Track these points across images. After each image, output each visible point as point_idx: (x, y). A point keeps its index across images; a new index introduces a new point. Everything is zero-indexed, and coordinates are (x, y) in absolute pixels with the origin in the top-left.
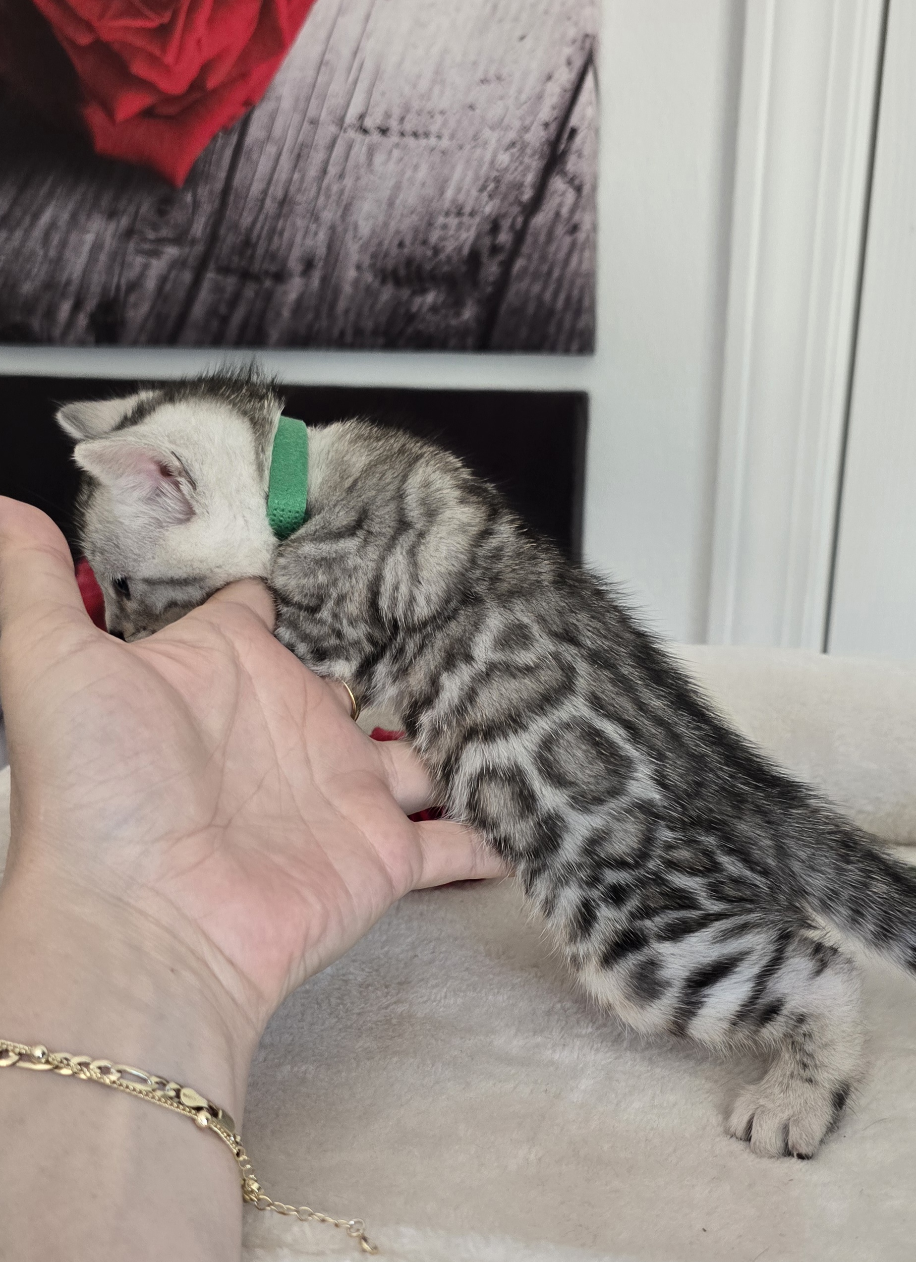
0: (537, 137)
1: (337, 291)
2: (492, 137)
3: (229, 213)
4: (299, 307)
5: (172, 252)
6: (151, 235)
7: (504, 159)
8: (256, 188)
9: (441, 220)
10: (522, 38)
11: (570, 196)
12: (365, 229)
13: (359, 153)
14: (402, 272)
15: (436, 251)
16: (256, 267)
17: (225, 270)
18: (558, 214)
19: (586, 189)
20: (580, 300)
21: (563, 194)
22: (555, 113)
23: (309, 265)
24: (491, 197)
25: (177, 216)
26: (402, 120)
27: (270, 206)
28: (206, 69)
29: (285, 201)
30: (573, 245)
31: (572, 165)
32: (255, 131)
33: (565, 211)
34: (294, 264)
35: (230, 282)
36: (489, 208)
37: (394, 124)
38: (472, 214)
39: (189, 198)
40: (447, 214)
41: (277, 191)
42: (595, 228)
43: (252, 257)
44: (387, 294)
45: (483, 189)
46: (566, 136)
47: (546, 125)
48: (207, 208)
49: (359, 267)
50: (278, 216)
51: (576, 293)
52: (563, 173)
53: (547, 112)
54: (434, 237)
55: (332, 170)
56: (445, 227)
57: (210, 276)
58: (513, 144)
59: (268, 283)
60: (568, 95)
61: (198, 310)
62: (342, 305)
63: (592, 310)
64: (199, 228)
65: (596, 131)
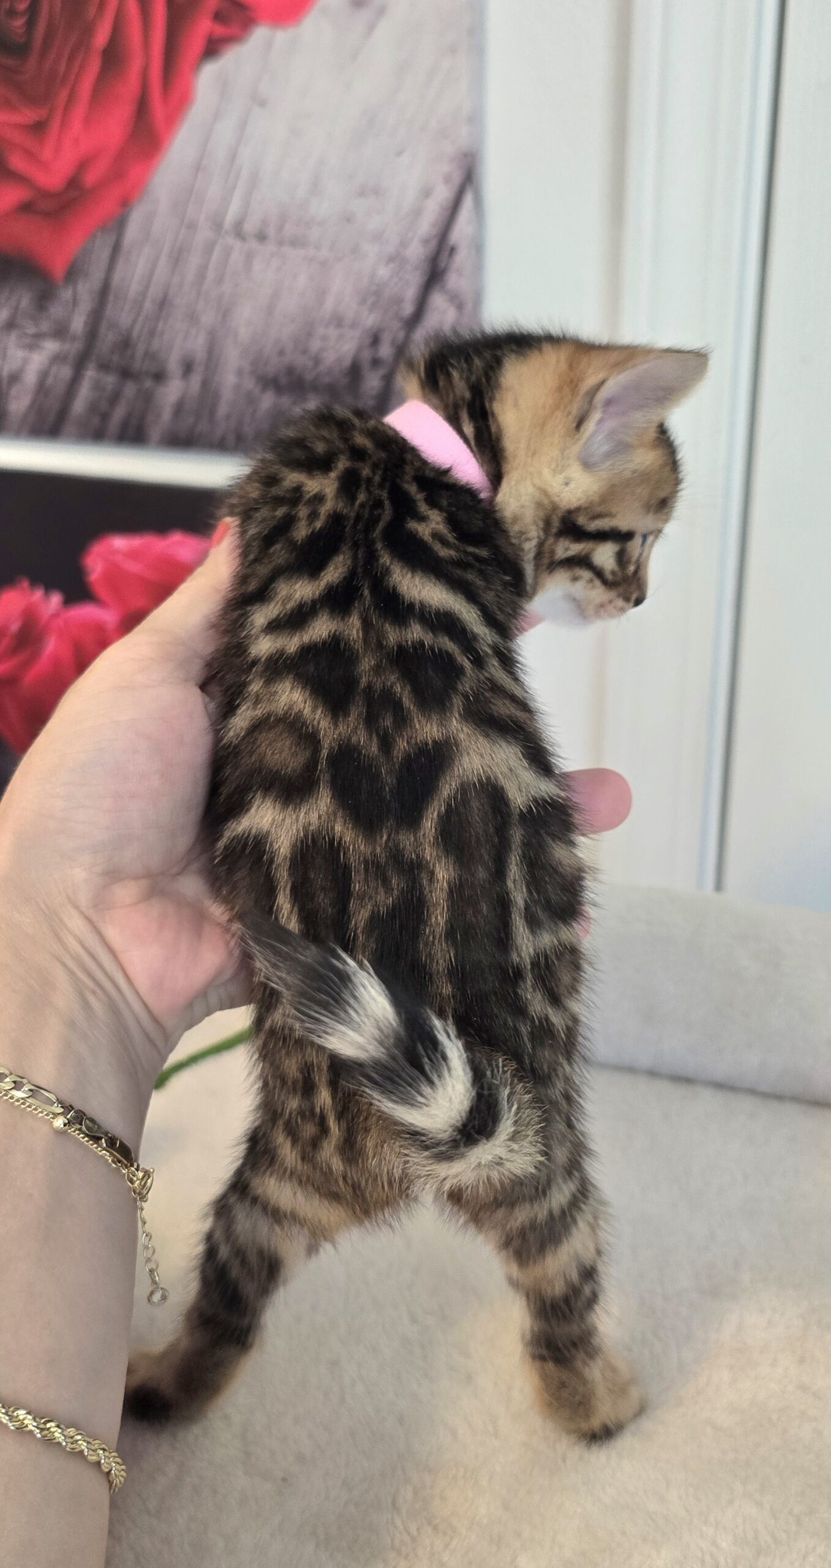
0: (417, 251)
1: (217, 396)
2: (371, 251)
3: (109, 311)
4: (179, 409)
5: (51, 346)
6: (31, 330)
7: (383, 272)
8: (134, 287)
9: (321, 331)
10: (400, 153)
11: (452, 314)
12: (244, 333)
13: (236, 257)
14: (283, 381)
15: (317, 360)
16: (137, 365)
17: (104, 367)
18: (439, 332)
19: (469, 306)
21: (444, 312)
22: (436, 230)
23: (188, 368)
24: (371, 310)
25: (56, 311)
26: (281, 228)
27: (148, 305)
28: (83, 165)
29: (163, 303)
31: (453, 280)
32: (133, 231)
33: (446, 328)
34: (173, 365)
35: (110, 380)
36: (370, 320)
37: (271, 232)
38: (354, 325)
39: (66, 294)
40: (327, 326)
41: (154, 292)
43: (132, 357)
44: (267, 401)
45: (363, 301)
46: (446, 253)
47: (426, 242)
48: (86, 305)
49: (240, 373)
50: (158, 318)
52: (444, 289)
53: (427, 225)
54: (315, 345)
55: (211, 275)
56: (324, 338)
57: (90, 373)
58: (391, 259)
59: (148, 384)
60: (449, 211)
61: (79, 405)
62: (222, 410)
64: (78, 323)
65: (478, 247)
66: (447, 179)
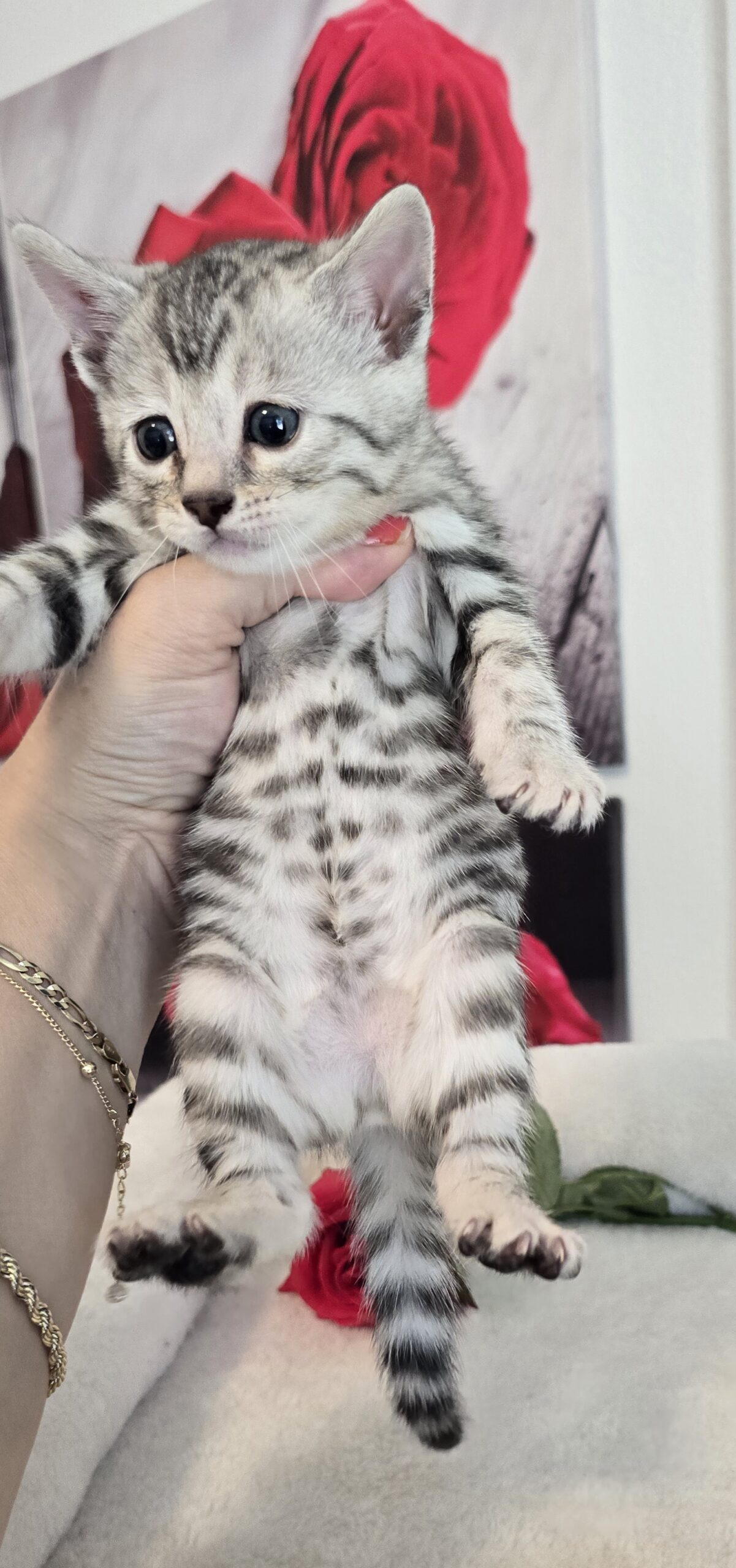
0: (561, 582)
10: (544, 502)
11: (593, 631)
18: (582, 647)
19: (608, 623)
20: (607, 719)
21: (586, 630)
22: (576, 563)
30: (598, 674)
31: (594, 603)
33: (589, 643)
42: (617, 655)
46: (586, 580)
47: (568, 572)
51: (603, 713)
52: (585, 611)
53: (569, 558)
60: (586, 547)
63: (619, 726)
65: (614, 575)
66: (585, 519)
